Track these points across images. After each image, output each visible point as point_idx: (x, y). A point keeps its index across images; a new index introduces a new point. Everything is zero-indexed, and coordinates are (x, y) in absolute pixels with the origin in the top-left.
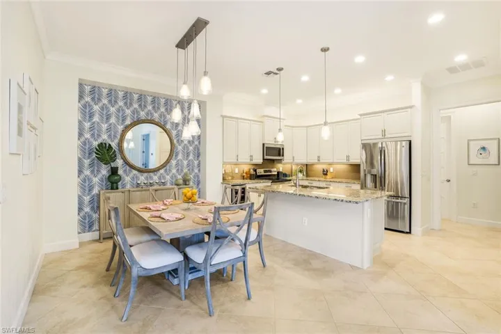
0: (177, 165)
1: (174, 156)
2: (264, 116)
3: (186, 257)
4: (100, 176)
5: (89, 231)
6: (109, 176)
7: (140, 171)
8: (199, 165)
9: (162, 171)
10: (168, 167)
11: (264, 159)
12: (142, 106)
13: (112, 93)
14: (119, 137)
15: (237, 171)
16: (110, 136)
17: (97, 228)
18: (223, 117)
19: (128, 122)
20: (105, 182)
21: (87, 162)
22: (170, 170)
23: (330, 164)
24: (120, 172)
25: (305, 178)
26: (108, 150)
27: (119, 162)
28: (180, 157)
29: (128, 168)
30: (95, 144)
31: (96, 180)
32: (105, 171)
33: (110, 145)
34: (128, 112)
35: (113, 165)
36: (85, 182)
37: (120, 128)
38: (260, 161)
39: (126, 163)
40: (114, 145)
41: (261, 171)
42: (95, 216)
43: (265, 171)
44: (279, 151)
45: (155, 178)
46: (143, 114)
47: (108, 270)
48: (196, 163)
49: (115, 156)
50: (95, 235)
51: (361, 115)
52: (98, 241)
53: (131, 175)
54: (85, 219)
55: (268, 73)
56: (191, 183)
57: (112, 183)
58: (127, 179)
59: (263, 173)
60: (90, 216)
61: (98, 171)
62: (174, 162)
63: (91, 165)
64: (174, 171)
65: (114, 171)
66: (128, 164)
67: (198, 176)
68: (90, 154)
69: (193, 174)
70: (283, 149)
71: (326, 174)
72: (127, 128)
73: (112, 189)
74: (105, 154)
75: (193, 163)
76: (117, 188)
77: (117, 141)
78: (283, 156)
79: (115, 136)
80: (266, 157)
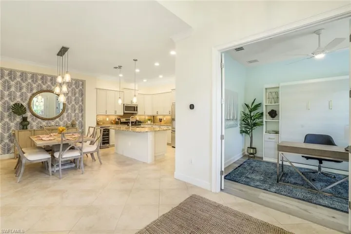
0: (67, 116)
1: (65, 111)
2: (125, 89)
3: (53, 156)
4: (15, 122)
5: (7, 153)
6: (21, 122)
7: (43, 119)
8: (82, 116)
9: (58, 119)
10: (61, 117)
11: (124, 113)
12: (44, 82)
13: (23, 75)
14: (28, 100)
15: (108, 119)
16: (22, 99)
17: (13, 152)
18: (97, 89)
19: (35, 91)
20: (19, 125)
21: (6, 114)
22: (63, 119)
23: (164, 116)
24: (29, 120)
25: (152, 123)
26: (20, 107)
27: (28, 114)
28: (69, 111)
29: (34, 117)
30: (12, 104)
31: (12, 124)
32: (18, 119)
33: (21, 104)
34: (34, 86)
35: (24, 116)
36: (5, 125)
37: (29, 95)
38: (122, 114)
39: (33, 114)
40: (25, 104)
41: (123, 120)
42: (12, 145)
43: (126, 120)
44: (135, 108)
45: (53, 123)
46: (44, 87)
47: (15, 169)
48: (80, 115)
49: (26, 110)
50: (12, 155)
51: (172, 90)
52: (14, 158)
53: (37, 121)
54: (5, 146)
55: (116, 68)
56: (77, 126)
57: (24, 126)
58: (34, 124)
59: (125, 121)
60: (8, 145)
61: (14, 119)
62: (65, 114)
63: (9, 116)
64: (66, 119)
65: (25, 119)
66: (34, 115)
67: (82, 122)
68: (8, 109)
69: (78, 121)
70: (137, 107)
71: (161, 121)
72: (34, 95)
73: (23, 129)
74: (18, 109)
75: (78, 115)
76: (27, 129)
77: (27, 102)
78: (137, 111)
79: (26, 99)
80: (125, 112)
